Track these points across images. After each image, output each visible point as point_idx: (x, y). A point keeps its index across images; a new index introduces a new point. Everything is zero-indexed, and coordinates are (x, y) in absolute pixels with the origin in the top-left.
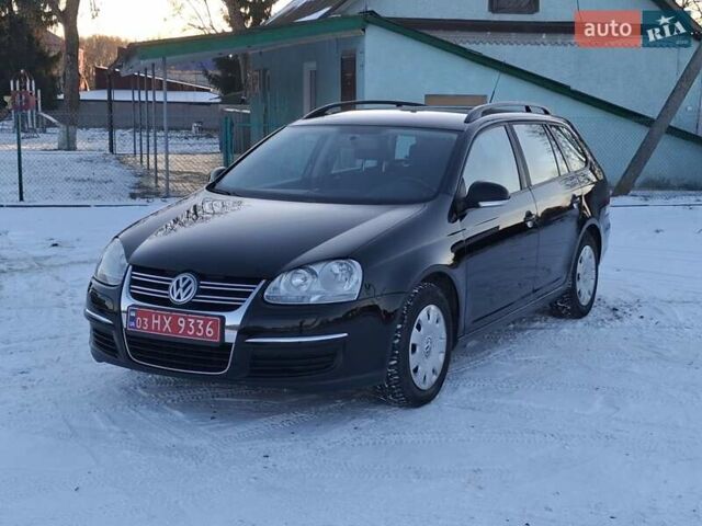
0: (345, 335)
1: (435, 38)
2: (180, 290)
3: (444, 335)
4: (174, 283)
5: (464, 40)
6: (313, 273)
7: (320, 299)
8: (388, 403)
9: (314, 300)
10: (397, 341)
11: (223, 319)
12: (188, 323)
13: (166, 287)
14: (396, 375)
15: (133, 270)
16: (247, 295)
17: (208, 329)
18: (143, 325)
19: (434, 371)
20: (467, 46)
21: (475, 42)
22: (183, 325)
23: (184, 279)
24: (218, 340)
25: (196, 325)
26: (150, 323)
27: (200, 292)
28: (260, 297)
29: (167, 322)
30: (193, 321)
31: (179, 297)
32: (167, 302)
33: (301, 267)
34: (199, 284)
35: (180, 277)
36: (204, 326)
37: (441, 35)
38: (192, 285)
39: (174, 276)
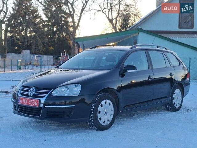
0: (74, 106)
1: (161, 36)
2: (31, 92)
3: (113, 109)
4: (30, 90)
5: (171, 37)
6: (67, 88)
7: (67, 95)
8: (91, 129)
9: (66, 95)
10: (93, 109)
11: (40, 100)
12: (31, 101)
13: (28, 91)
14: (92, 120)
15: (23, 87)
16: (47, 93)
17: (36, 103)
18: (21, 102)
19: (108, 120)
20: (171, 38)
21: (174, 37)
22: (30, 102)
23: (33, 89)
24: (38, 106)
25: (33, 102)
26: (22, 101)
27: (36, 92)
28: (50, 94)
29: (26, 101)
30: (32, 101)
31: (30, 94)
32: (27, 95)
33: (64, 86)
34: (36, 90)
35: (32, 89)
36: (35, 102)
37: (163, 35)
38: (34, 90)
39: (30, 88)
